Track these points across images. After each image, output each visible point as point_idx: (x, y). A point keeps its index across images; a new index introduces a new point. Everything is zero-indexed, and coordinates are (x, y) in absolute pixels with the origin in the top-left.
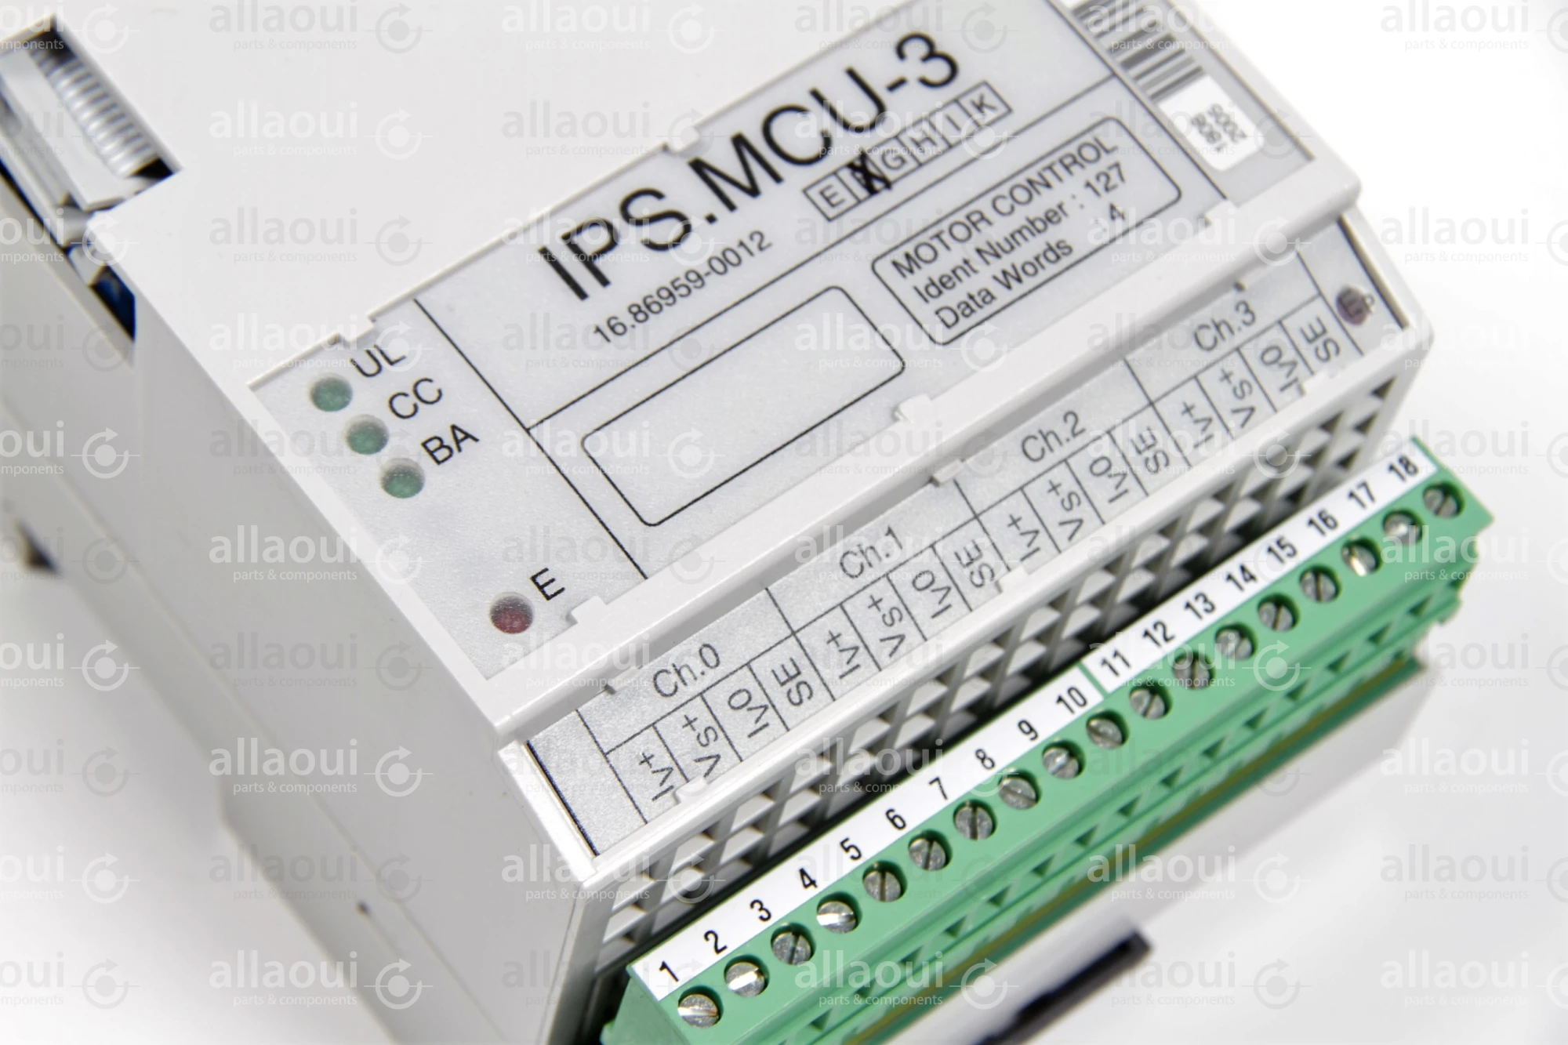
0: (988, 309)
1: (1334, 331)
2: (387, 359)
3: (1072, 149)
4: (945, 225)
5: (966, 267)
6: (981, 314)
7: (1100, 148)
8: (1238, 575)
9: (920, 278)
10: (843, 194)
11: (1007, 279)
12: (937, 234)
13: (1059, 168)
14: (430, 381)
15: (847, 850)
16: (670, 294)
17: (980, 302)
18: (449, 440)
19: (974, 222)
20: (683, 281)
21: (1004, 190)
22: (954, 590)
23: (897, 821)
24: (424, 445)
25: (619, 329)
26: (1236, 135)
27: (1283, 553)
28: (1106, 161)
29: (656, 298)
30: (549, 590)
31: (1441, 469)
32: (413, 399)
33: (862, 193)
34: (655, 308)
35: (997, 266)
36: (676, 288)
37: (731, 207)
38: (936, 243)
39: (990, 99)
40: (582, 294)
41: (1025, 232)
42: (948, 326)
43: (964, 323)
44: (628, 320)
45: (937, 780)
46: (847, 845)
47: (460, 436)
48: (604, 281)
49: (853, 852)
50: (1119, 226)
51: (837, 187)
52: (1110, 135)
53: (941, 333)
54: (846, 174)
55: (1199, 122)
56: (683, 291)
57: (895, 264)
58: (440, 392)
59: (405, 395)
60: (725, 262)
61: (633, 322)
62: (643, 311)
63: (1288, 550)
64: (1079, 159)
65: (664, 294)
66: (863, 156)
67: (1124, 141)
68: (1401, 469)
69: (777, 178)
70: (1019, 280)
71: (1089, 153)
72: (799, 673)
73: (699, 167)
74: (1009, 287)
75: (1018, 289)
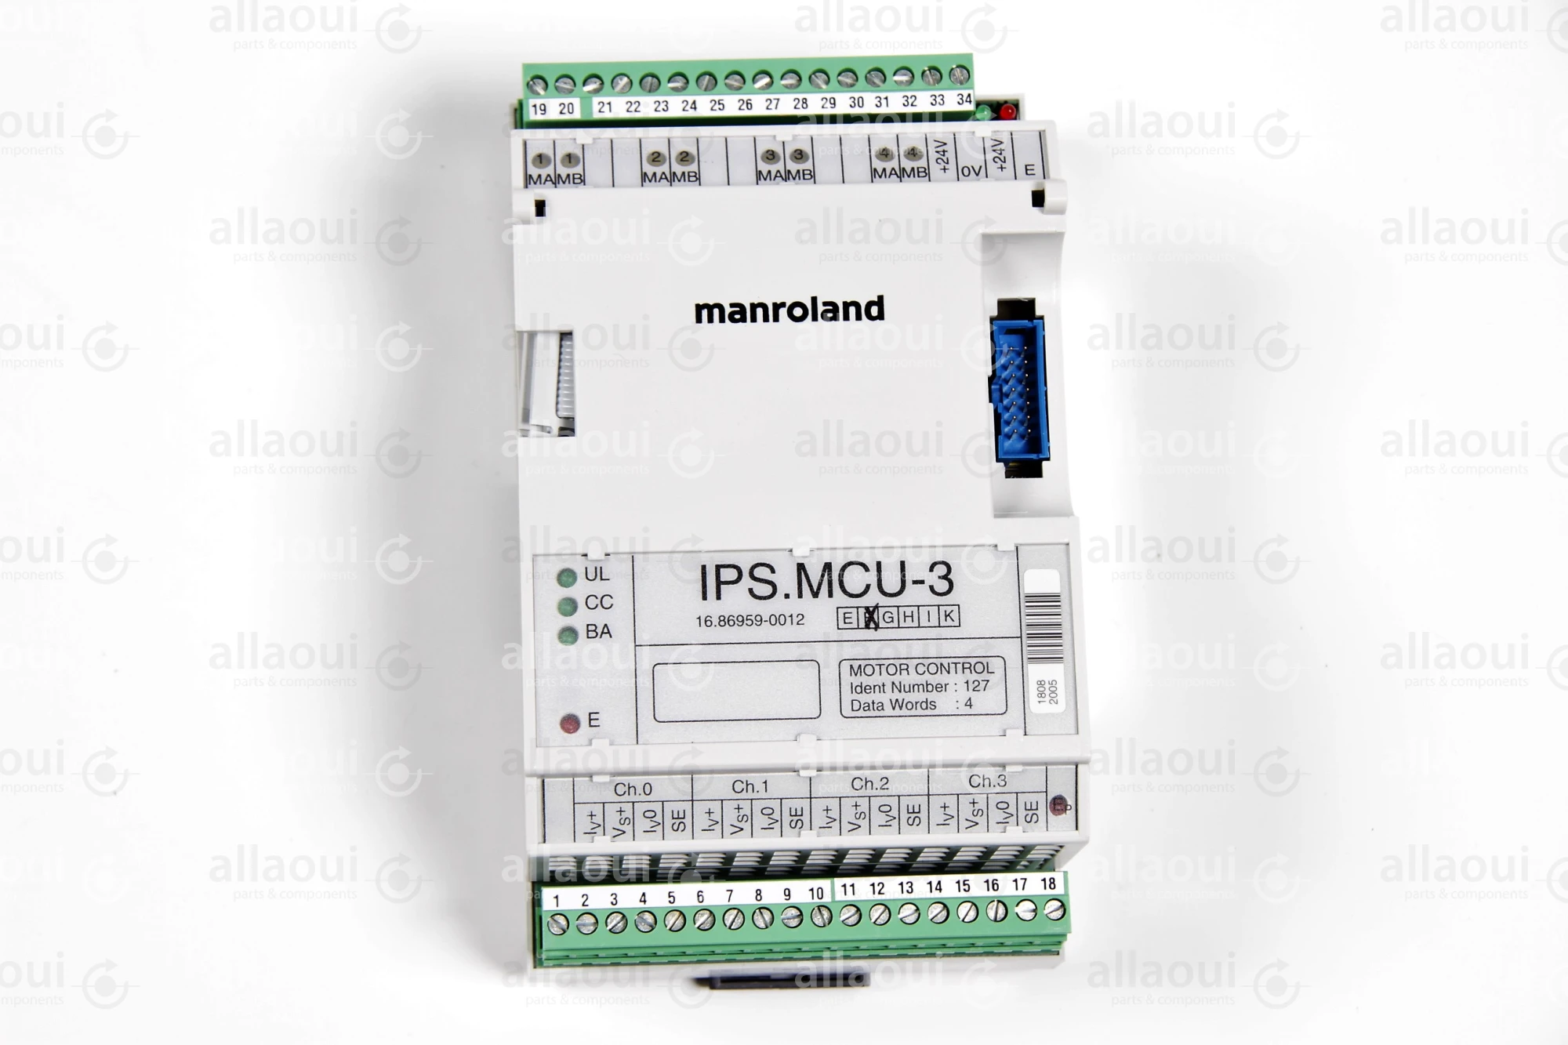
0: (877, 713)
1: (1041, 812)
2: (601, 577)
3: (973, 661)
4: (887, 662)
5: (882, 687)
6: (871, 713)
7: (986, 668)
8: (934, 885)
9: (857, 680)
10: (854, 620)
11: (896, 704)
12: (881, 664)
13: (959, 666)
14: (612, 598)
15: (670, 896)
16: (743, 621)
17: (875, 709)
18: (599, 631)
19: (899, 670)
20: (753, 618)
21: (927, 662)
22: (779, 822)
23: (701, 898)
24: (588, 625)
25: (709, 623)
26: (1054, 700)
27: (962, 887)
28: (985, 676)
29: (735, 619)
30: (593, 723)
31: (1066, 894)
32: (598, 602)
33: (862, 624)
34: (731, 623)
35: (897, 695)
36: (747, 620)
37: (800, 596)
38: (877, 668)
39: (954, 615)
40: (705, 598)
41: (921, 687)
42: (853, 710)
43: (861, 713)
44: (715, 621)
45: (732, 891)
46: (671, 894)
47: (606, 630)
48: (719, 597)
49: (672, 899)
50: (967, 710)
51: (854, 615)
52: (996, 665)
53: (847, 711)
54: (862, 611)
55: (1041, 683)
56: (749, 622)
57: (851, 666)
58: (612, 605)
59: (597, 598)
60: (777, 620)
61: (717, 624)
62: (725, 621)
63: (966, 887)
64: (972, 668)
65: (740, 619)
66: (877, 607)
67: (1000, 673)
68: (1048, 883)
69: (831, 595)
70: (901, 708)
71: (979, 668)
72: (684, 818)
73: (801, 567)
74: (894, 708)
75: (897, 712)
